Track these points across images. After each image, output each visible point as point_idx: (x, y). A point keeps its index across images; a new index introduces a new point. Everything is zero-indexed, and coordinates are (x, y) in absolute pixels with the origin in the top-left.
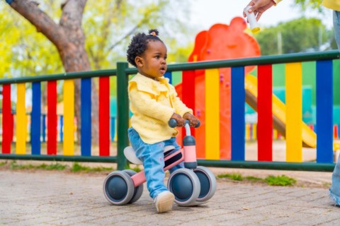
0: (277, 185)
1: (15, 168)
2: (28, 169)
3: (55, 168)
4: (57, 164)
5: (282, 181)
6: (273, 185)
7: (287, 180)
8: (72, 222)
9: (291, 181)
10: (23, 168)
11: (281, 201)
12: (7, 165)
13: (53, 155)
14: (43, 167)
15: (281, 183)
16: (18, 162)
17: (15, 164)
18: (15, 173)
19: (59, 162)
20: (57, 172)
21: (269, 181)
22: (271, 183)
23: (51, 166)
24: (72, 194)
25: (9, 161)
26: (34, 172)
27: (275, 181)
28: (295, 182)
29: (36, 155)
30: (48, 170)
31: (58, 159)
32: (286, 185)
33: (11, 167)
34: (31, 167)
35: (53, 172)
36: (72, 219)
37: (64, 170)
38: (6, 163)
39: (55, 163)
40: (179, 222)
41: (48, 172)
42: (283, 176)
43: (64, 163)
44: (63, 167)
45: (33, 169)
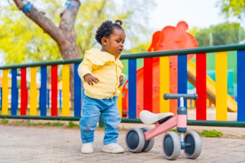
0: (210, 137)
1: (29, 125)
2: (38, 125)
3: (56, 125)
4: (58, 123)
5: (213, 134)
6: (207, 137)
7: (217, 133)
8: (69, 160)
9: (220, 134)
10: (35, 125)
11: (212, 147)
12: (24, 123)
13: (55, 116)
14: (48, 124)
15: (213, 135)
16: (32, 121)
17: (29, 122)
18: (30, 128)
19: (59, 121)
20: (58, 127)
21: (204, 134)
22: (205, 135)
23: (54, 123)
24: (68, 142)
25: (25, 120)
26: (42, 128)
27: (208, 134)
28: (222, 134)
29: (43, 116)
30: (52, 126)
31: (59, 119)
32: (216, 137)
33: (27, 124)
34: (40, 124)
35: (55, 127)
36: (69, 158)
37: (63, 126)
38: (23, 121)
39: (56, 121)
40: (142, 160)
41: (52, 127)
42: (214, 130)
43: (62, 122)
44: (62, 125)
45: (41, 126)
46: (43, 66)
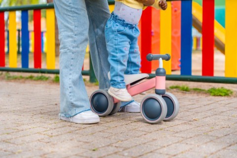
0: (217, 96)
1: (9, 79)
2: (19, 79)
3: (40, 79)
4: (42, 76)
5: (222, 92)
6: (214, 95)
7: (225, 91)
8: (60, 133)
9: (229, 92)
10: (15, 79)
12: (3, 76)
13: (38, 69)
14: (31, 77)
15: (221, 94)
16: (11, 74)
17: (9, 75)
18: (10, 83)
19: (43, 74)
20: (42, 82)
21: (211, 92)
22: (213, 94)
23: (37, 77)
24: (56, 104)
25: (4, 73)
26: (24, 82)
27: (216, 93)
28: (232, 93)
29: (25, 69)
30: (35, 80)
31: (43, 72)
32: (225, 95)
33: (6, 77)
34: (22, 78)
35: (39, 82)
36: (60, 130)
37: (48, 81)
38: (2, 74)
39: (40, 75)
41: (35, 82)
42: (222, 88)
43: (47, 75)
44: (47, 79)
45: (23, 80)
46: (24, 10)
